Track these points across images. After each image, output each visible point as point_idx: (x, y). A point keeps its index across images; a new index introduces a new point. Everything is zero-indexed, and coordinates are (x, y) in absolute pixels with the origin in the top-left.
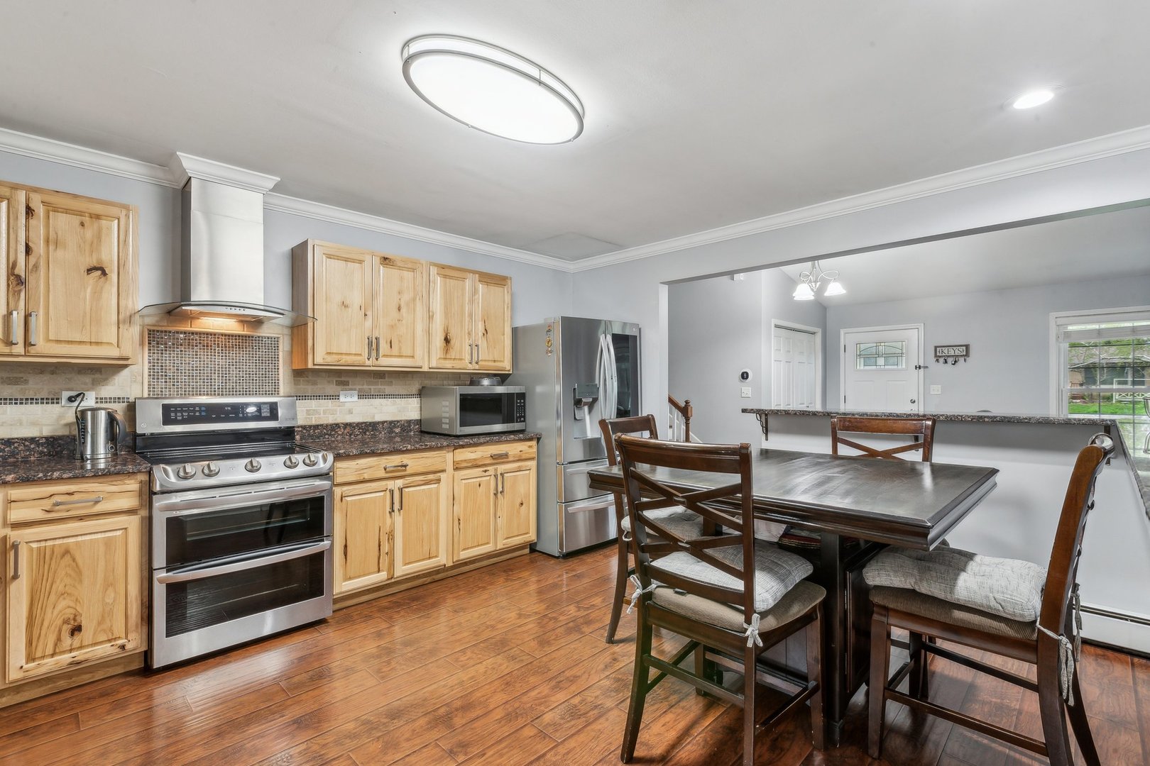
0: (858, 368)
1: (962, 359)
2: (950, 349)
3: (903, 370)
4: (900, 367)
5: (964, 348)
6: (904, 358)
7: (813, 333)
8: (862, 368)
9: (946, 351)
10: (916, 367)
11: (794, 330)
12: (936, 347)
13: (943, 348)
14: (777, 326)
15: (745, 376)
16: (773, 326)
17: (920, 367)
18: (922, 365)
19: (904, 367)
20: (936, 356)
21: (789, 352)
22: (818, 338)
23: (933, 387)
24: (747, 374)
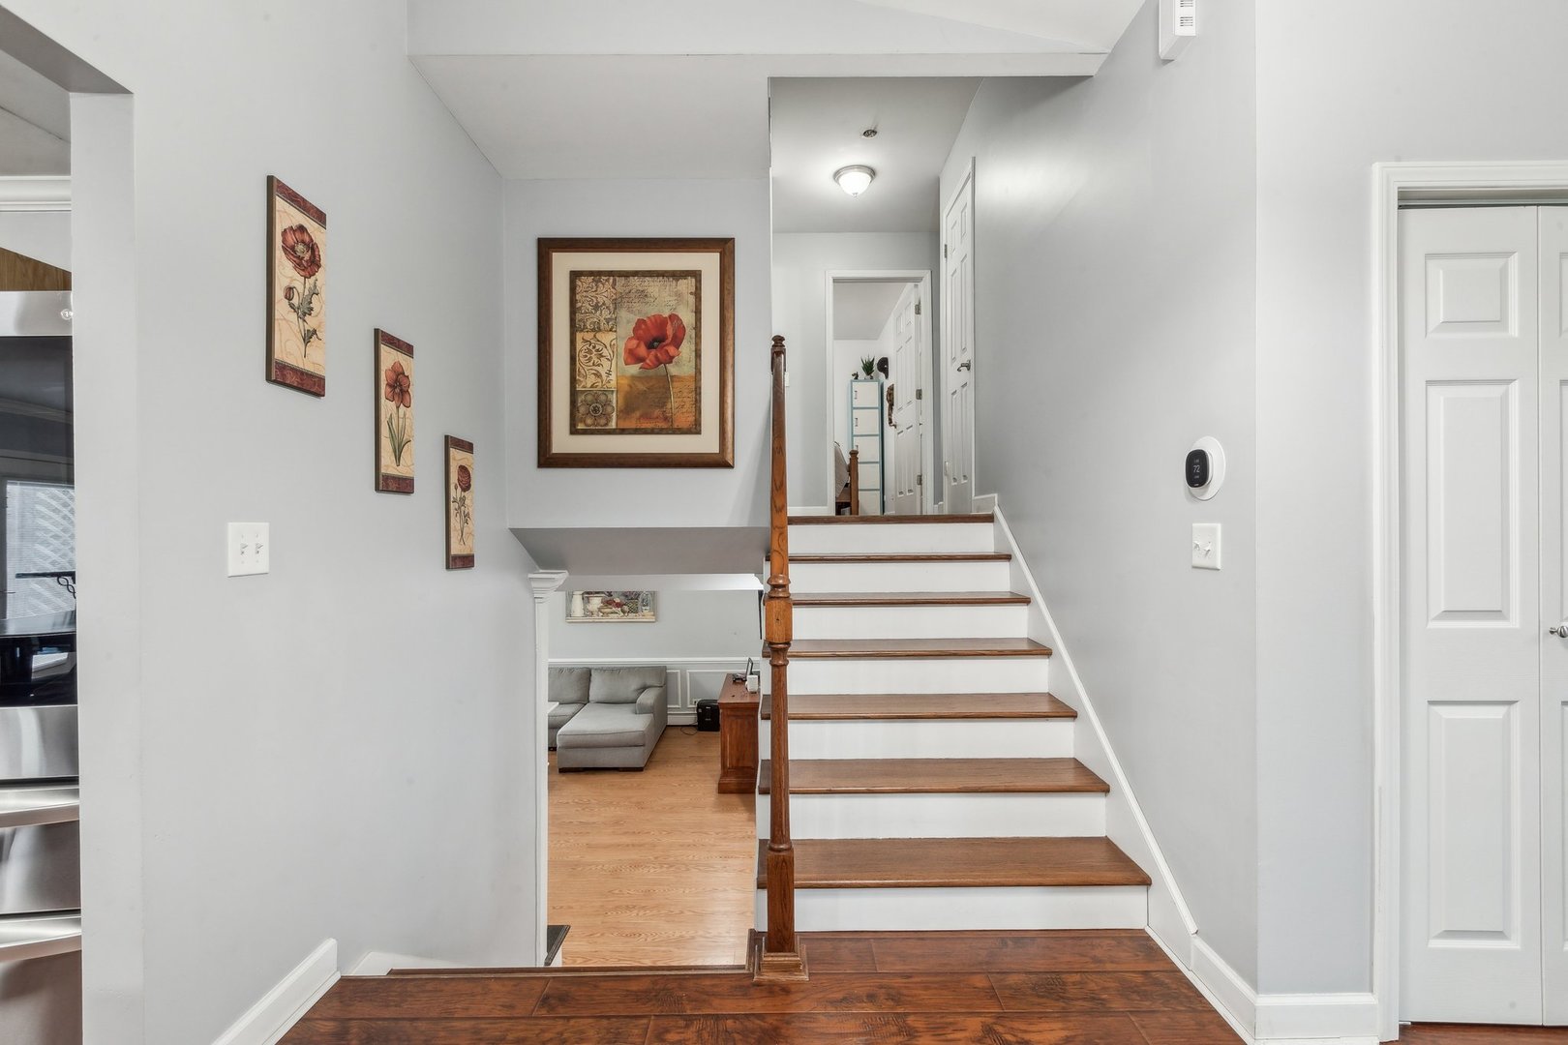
15: (1197, 470)
16: (1382, 204)
24: (1202, 457)
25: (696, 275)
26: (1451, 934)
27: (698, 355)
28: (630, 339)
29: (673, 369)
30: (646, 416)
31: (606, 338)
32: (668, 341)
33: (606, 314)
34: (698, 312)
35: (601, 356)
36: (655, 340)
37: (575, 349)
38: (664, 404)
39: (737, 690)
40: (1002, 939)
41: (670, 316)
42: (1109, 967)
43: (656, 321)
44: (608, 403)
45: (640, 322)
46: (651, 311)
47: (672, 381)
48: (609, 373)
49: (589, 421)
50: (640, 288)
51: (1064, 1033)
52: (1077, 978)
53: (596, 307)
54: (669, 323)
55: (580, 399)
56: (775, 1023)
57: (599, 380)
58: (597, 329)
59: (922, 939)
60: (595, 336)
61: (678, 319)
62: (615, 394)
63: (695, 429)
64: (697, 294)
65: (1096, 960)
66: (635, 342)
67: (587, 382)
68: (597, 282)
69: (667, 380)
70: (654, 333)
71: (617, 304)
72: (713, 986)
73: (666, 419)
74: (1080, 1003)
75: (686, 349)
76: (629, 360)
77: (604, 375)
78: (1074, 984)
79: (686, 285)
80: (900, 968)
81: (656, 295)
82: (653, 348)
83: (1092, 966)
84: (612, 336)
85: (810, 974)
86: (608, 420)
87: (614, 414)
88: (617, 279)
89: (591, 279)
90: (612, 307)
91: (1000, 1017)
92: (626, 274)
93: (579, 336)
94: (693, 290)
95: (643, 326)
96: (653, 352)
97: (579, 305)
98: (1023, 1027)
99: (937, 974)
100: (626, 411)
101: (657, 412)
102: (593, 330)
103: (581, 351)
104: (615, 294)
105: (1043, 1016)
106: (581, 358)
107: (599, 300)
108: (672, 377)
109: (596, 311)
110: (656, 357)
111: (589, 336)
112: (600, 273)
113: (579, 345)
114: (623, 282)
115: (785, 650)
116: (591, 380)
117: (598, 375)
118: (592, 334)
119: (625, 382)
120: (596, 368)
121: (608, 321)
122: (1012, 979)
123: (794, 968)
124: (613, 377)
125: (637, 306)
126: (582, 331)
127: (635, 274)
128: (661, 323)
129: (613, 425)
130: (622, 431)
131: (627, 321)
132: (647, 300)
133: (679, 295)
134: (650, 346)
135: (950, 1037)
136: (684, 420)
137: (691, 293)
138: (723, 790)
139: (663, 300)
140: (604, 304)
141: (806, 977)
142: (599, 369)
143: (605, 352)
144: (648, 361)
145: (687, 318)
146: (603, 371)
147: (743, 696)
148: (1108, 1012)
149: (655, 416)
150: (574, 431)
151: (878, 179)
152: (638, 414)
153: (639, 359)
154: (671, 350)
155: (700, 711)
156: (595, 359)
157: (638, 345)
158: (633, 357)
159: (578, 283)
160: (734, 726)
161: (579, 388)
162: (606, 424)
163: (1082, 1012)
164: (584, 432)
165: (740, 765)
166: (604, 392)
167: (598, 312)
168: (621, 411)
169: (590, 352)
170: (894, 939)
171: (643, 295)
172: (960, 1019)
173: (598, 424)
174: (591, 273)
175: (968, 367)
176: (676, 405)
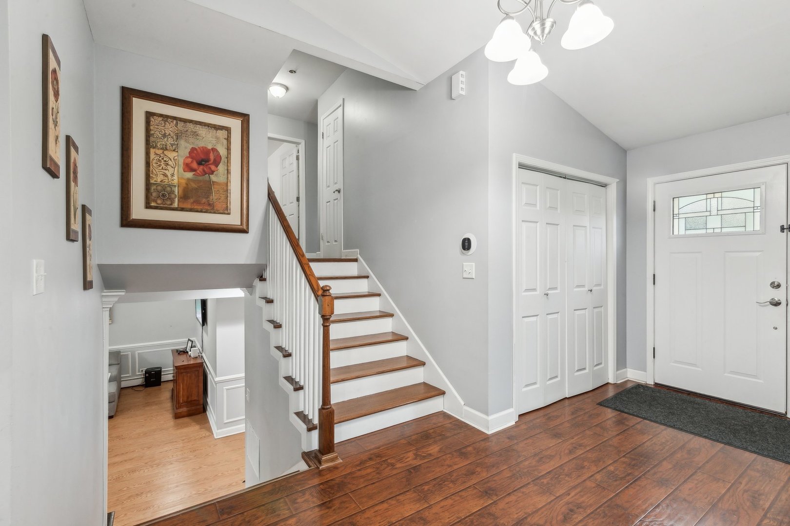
0: (676, 232)
3: (754, 233)
4: (750, 229)
6: (757, 216)
7: (604, 185)
8: (682, 232)
10: (782, 228)
11: (564, 177)
14: (522, 166)
15: (466, 244)
16: (515, 166)
19: (757, 229)
21: (553, 208)
22: (613, 191)
24: (469, 240)
25: (228, 130)
26: (527, 386)
27: (228, 172)
28: (187, 157)
29: (213, 178)
30: (197, 202)
31: (172, 155)
32: (210, 162)
33: (170, 141)
34: (229, 149)
35: (167, 164)
36: (203, 160)
37: (149, 158)
38: (208, 197)
39: (183, 357)
40: (402, 426)
41: (212, 149)
42: (439, 424)
43: (203, 150)
44: (172, 192)
45: (193, 150)
46: (200, 144)
47: (213, 185)
48: (173, 175)
49: (159, 201)
50: (194, 130)
51: (439, 448)
52: (432, 431)
53: (164, 136)
54: (212, 152)
55: (153, 188)
56: (341, 480)
57: (166, 178)
58: (165, 148)
59: (375, 434)
60: (163, 152)
61: (217, 151)
62: (177, 188)
63: (226, 211)
64: (228, 139)
65: (435, 424)
66: (189, 160)
67: (157, 178)
68: (165, 121)
69: (210, 185)
70: (203, 157)
71: (178, 136)
72: (303, 477)
73: (209, 205)
74: (438, 437)
75: (221, 168)
76: (186, 169)
77: (169, 176)
78: (433, 433)
79: (222, 134)
80: (373, 446)
81: (204, 136)
82: (202, 164)
83: (434, 426)
84: (175, 154)
85: (342, 459)
86: (172, 203)
87: (176, 200)
88: (179, 122)
89: (160, 119)
90: (175, 137)
91: (417, 449)
92: (185, 121)
93: (152, 151)
94: (226, 137)
95: (195, 152)
96: (201, 167)
97: (152, 132)
98: (426, 450)
99: (388, 444)
100: (185, 197)
101: (204, 200)
102: (161, 149)
103: (153, 159)
104: (177, 130)
105: (430, 445)
106: (154, 164)
107: (166, 132)
108: (213, 182)
109: (164, 138)
110: (204, 170)
111: (159, 152)
112: (167, 117)
113: (152, 156)
114: (183, 125)
115: (329, 318)
116: (160, 178)
117: (165, 175)
118: (162, 151)
119: (183, 182)
120: (163, 171)
121: (172, 145)
122: (413, 437)
123: (336, 458)
124: (176, 177)
125: (191, 140)
126: (154, 148)
127: (191, 121)
128: (206, 152)
129: (176, 205)
130: (182, 210)
131: (185, 148)
132: (198, 137)
133: (217, 138)
134: (200, 163)
135: (405, 461)
136: (219, 206)
137: (225, 139)
138: (177, 416)
139: (208, 140)
140: (169, 135)
141: (341, 461)
142: (166, 172)
143: (170, 163)
144: (198, 171)
145: (222, 152)
146: (169, 174)
147: (188, 361)
148: (447, 437)
149: (203, 202)
150: (148, 206)
151: (288, 92)
152: (192, 200)
153: (192, 170)
154: (213, 167)
155: (147, 375)
156: (163, 166)
157: (192, 162)
158: (188, 168)
159: (152, 119)
160: (185, 378)
161: (152, 181)
162: (171, 204)
163: (440, 440)
164: (156, 208)
165: (189, 400)
166: (170, 186)
167: (166, 139)
168: (181, 198)
169: (160, 161)
170: (365, 438)
171: (195, 134)
172: (405, 455)
173: (166, 204)
174: (161, 115)
175: (339, 191)
176: (216, 197)
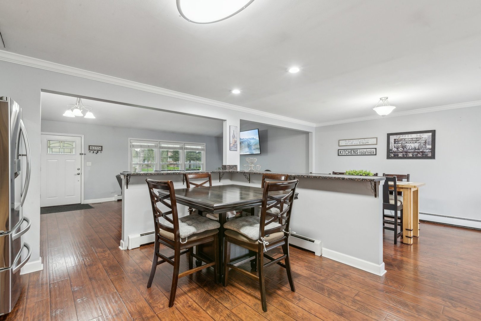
0: (49, 153)
1: (99, 152)
2: (95, 147)
4: (72, 154)
5: (101, 147)
6: (74, 150)
8: (51, 153)
9: (93, 148)
10: (80, 154)
12: (89, 146)
13: (93, 147)
17: (82, 154)
18: (83, 153)
19: (74, 153)
20: (89, 149)
23: (88, 163)
